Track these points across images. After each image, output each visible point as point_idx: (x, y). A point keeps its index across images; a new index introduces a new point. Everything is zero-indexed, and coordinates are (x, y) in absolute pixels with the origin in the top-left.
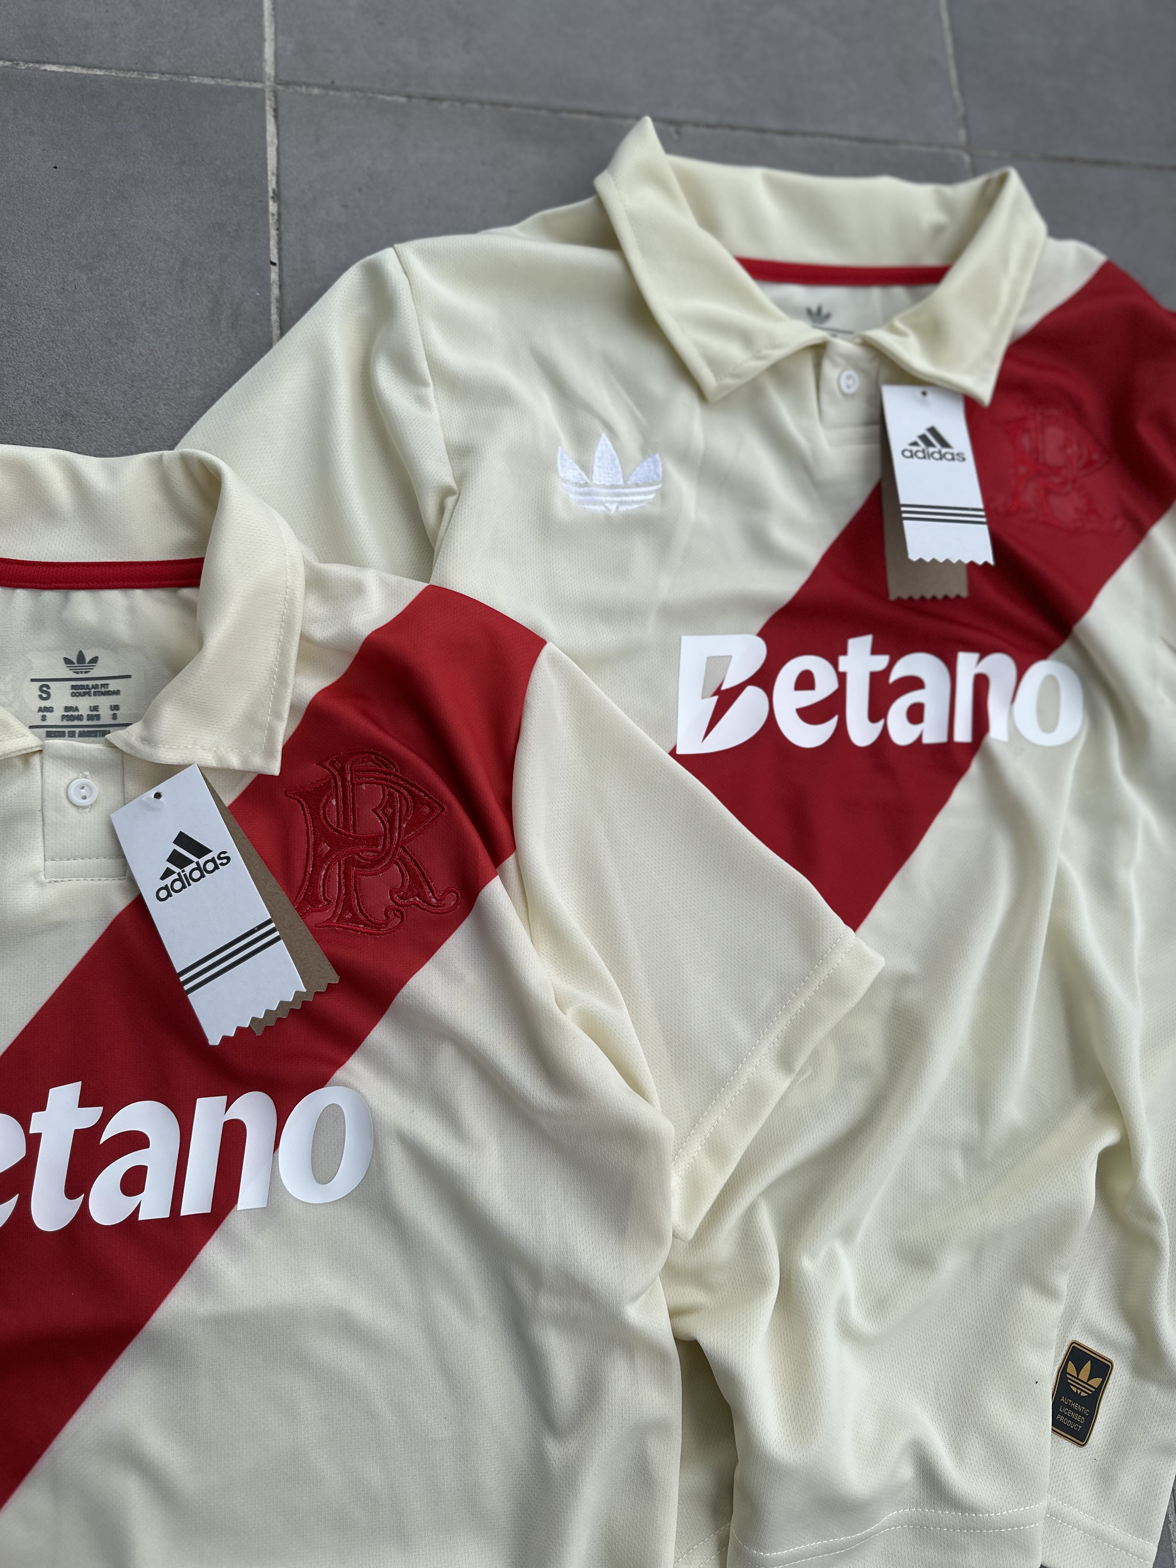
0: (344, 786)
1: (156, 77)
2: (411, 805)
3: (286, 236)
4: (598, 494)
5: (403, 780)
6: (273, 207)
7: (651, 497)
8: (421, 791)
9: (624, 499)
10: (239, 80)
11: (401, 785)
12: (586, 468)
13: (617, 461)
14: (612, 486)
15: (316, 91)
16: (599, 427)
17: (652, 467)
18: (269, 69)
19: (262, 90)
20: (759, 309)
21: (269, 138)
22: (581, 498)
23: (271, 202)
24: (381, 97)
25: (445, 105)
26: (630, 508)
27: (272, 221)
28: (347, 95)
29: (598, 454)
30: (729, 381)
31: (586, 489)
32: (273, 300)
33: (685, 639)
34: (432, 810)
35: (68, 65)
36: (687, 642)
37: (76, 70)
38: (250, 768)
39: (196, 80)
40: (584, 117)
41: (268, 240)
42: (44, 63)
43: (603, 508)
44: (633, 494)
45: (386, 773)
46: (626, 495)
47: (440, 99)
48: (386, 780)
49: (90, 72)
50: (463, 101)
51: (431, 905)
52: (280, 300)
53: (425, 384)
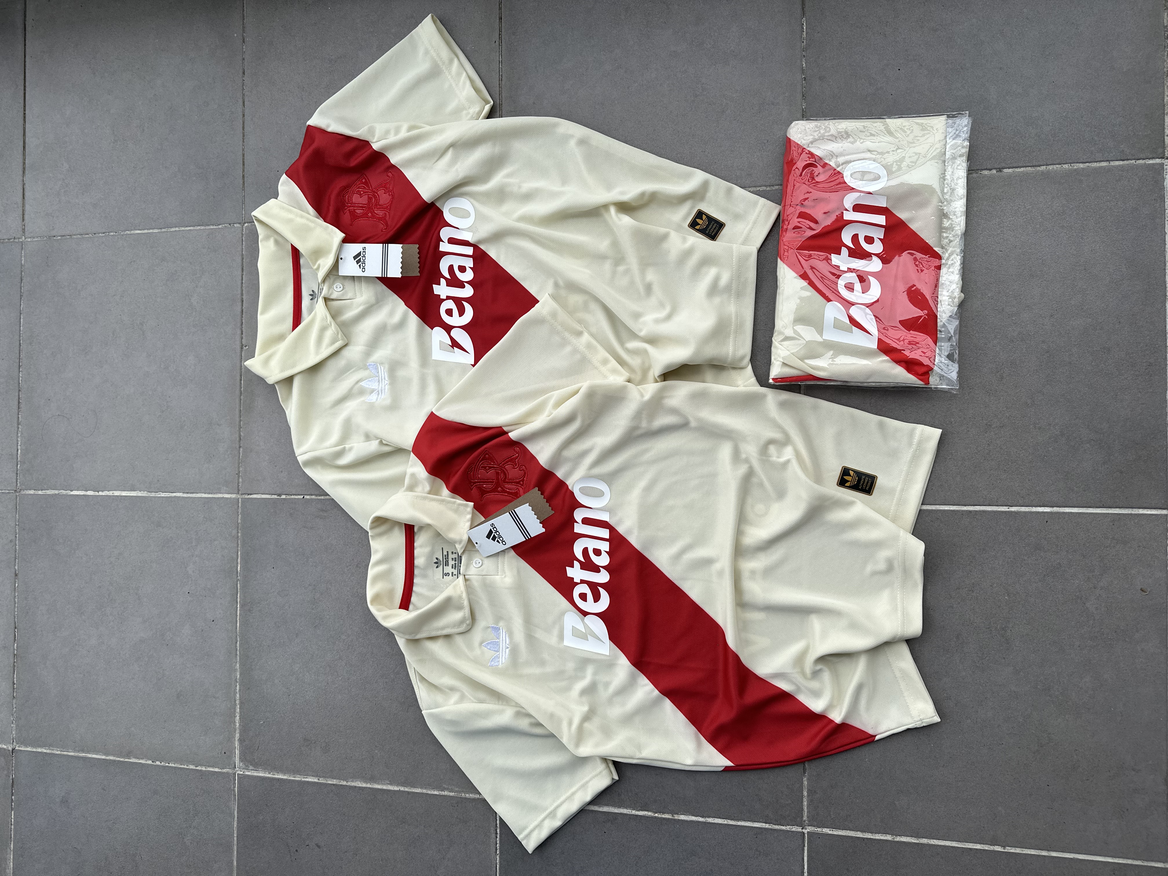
0: (479, 482)
1: (240, 534)
2: (485, 461)
3: (294, 493)
4: (382, 387)
5: (477, 463)
6: (283, 497)
7: (382, 368)
8: (480, 458)
9: (383, 378)
10: (238, 506)
11: (479, 464)
12: (372, 391)
13: (370, 379)
14: (379, 381)
15: (240, 480)
16: (358, 386)
17: (371, 366)
18: (234, 496)
19: (242, 498)
20: (312, 322)
21: (259, 497)
22: (383, 393)
23: (282, 497)
24: (241, 457)
25: (242, 434)
26: (386, 376)
27: (288, 497)
28: (241, 469)
29: (367, 386)
30: (340, 336)
31: (380, 392)
32: (317, 498)
33: (433, 358)
34: (487, 454)
35: (237, 563)
36: (434, 357)
37: (239, 560)
38: (471, 512)
39: (239, 521)
40: (242, 381)
41: (295, 499)
42: (237, 571)
43: (386, 386)
44: (381, 374)
45: (475, 469)
46: (382, 377)
47: (240, 436)
48: (477, 469)
49: (239, 556)
50: (240, 427)
51: (518, 456)
52: (316, 495)
53: (345, 448)
